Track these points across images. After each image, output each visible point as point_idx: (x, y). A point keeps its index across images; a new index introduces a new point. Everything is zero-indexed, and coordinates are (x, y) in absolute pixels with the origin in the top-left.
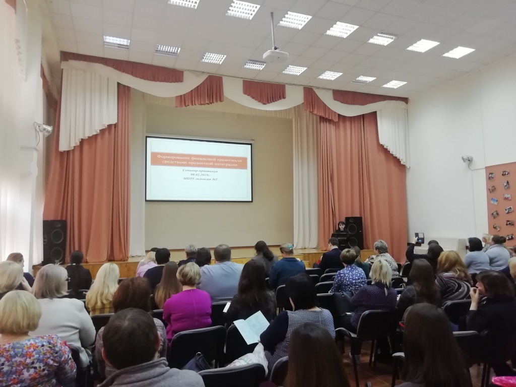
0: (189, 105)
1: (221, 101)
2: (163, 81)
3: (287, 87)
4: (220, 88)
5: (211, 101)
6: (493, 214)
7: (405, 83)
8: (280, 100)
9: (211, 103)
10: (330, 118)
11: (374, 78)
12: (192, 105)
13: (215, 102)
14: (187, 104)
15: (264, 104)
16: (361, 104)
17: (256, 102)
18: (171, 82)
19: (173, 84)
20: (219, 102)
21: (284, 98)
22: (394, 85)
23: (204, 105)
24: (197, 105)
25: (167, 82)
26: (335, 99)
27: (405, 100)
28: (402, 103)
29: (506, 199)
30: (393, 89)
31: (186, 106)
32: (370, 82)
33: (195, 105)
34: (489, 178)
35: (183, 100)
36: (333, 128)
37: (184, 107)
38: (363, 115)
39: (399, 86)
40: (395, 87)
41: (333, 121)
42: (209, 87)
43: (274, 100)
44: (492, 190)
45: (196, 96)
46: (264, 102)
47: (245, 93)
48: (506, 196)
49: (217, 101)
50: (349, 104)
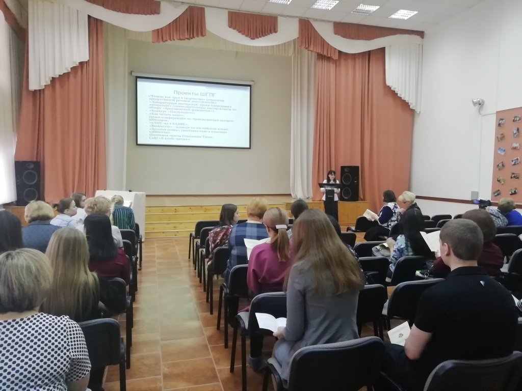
0: (166, 41)
1: (202, 35)
2: (137, 14)
3: (280, 19)
4: (201, 21)
5: (191, 36)
6: (498, 165)
7: (416, 12)
8: (271, 35)
9: (192, 38)
10: (329, 56)
11: (377, 7)
12: (171, 40)
13: (196, 37)
14: (164, 39)
15: (253, 39)
16: (366, 39)
17: (243, 37)
18: (146, 14)
19: (148, 16)
20: (200, 37)
21: (275, 31)
22: (403, 15)
23: (184, 40)
24: (176, 41)
25: (141, 14)
26: (336, 33)
27: (421, 34)
28: (417, 38)
29: (515, 148)
30: (403, 20)
31: (163, 41)
32: (374, 12)
33: (174, 40)
34: (499, 125)
35: (160, 34)
36: (332, 67)
37: (161, 43)
38: (369, 52)
39: (409, 16)
40: (406, 18)
41: (333, 59)
42: (189, 20)
43: (264, 34)
44: (500, 138)
45: (174, 30)
46: (252, 36)
47: (230, 26)
48: (515, 145)
49: (198, 36)
50: (352, 38)
